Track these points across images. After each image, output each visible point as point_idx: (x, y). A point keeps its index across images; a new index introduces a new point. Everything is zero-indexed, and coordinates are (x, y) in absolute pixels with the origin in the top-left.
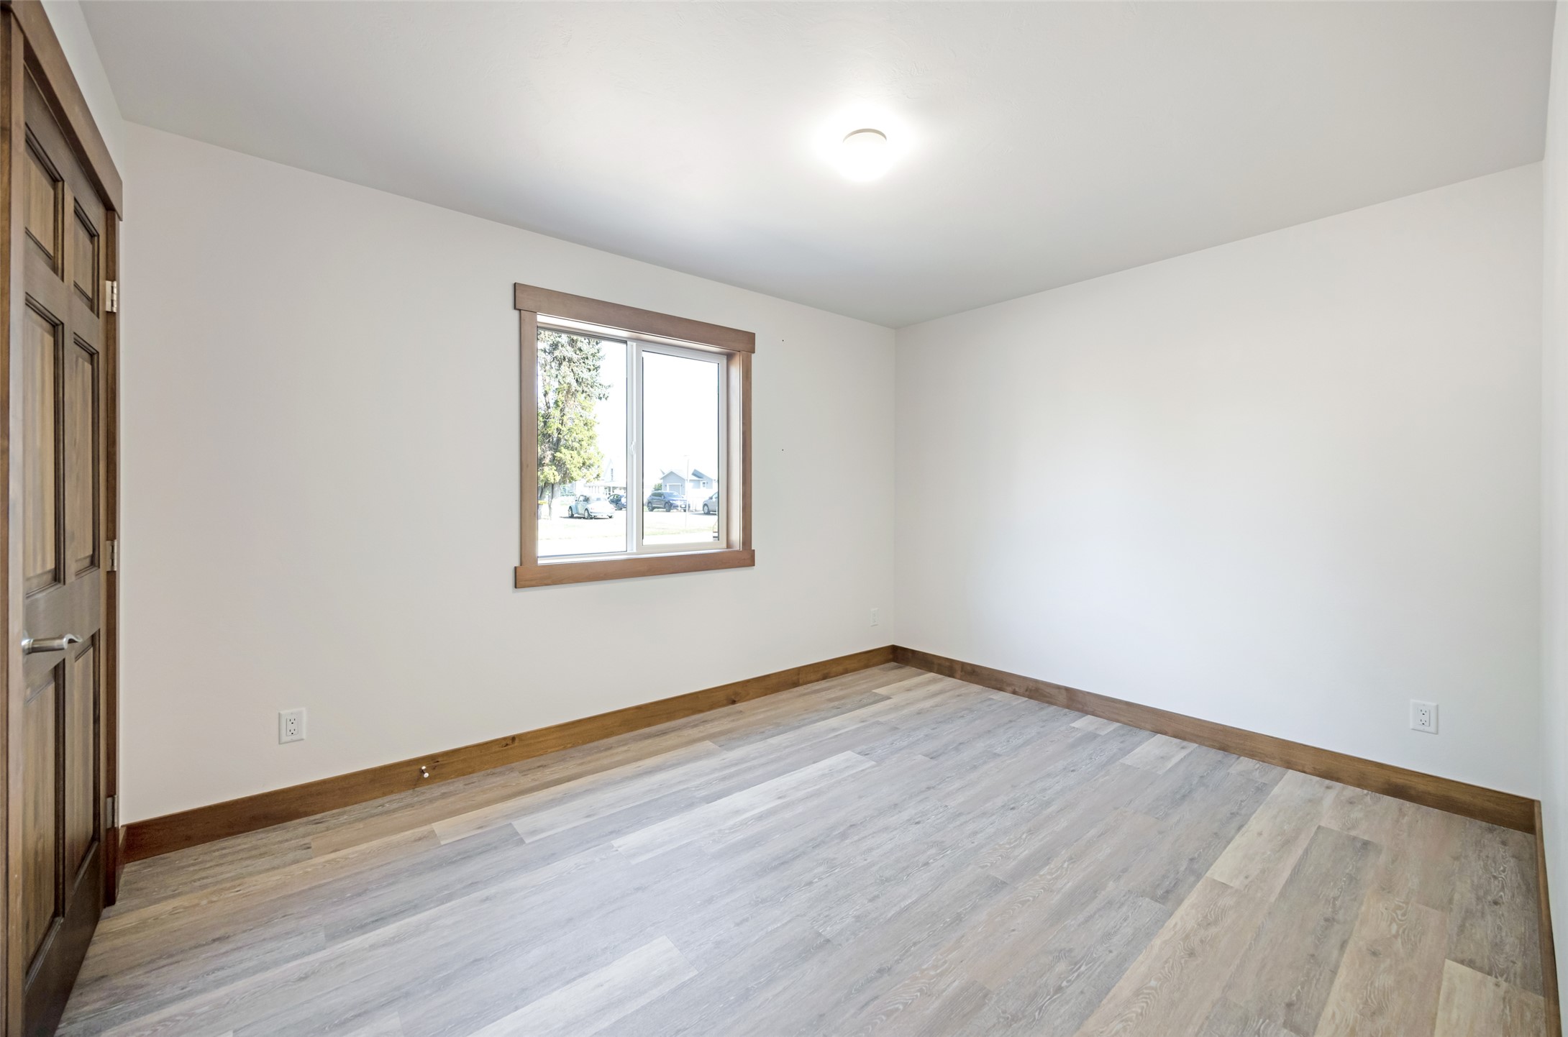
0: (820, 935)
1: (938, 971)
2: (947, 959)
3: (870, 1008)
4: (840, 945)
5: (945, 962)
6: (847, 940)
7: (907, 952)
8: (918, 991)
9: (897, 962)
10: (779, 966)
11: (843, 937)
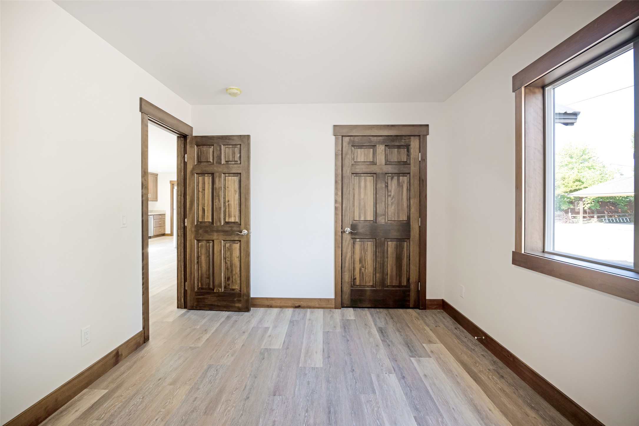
0: (279, 395)
1: (227, 410)
2: (226, 417)
3: (243, 387)
4: (269, 397)
5: (226, 415)
6: (268, 400)
7: (243, 410)
8: (231, 400)
9: (244, 404)
10: (281, 380)
11: (271, 400)
